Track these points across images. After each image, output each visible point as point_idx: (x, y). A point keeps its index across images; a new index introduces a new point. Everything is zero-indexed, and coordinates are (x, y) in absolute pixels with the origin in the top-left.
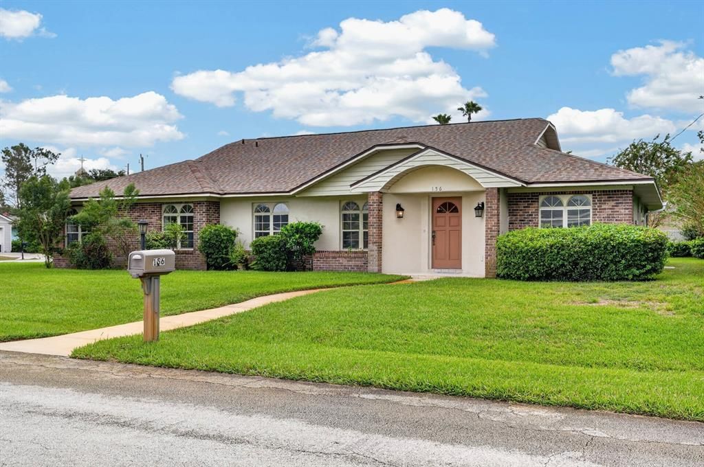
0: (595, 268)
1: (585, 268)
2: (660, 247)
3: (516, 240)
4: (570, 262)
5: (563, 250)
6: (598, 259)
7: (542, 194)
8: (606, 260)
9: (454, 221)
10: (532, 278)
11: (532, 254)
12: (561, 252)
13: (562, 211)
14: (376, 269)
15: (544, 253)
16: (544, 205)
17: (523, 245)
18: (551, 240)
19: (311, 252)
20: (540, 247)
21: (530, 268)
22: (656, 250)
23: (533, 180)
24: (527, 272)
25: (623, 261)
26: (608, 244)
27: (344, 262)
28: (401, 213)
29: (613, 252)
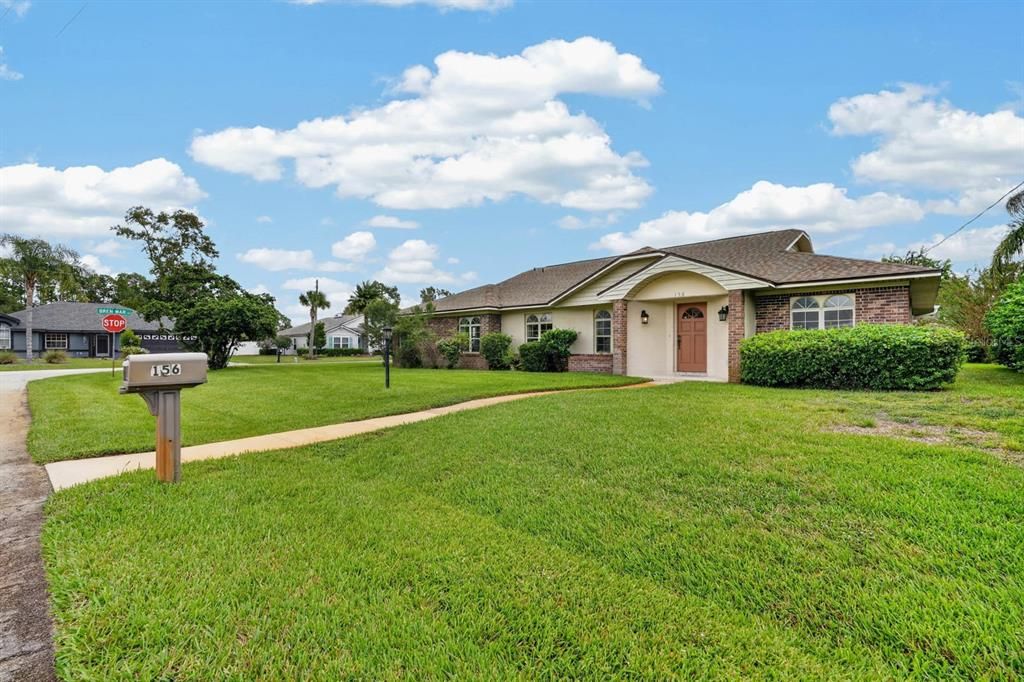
0: (862, 374)
1: (847, 375)
2: (954, 350)
3: (760, 343)
4: (828, 368)
5: (819, 354)
6: (866, 364)
7: (795, 295)
8: (876, 365)
9: (699, 326)
10: (781, 384)
11: (780, 358)
12: (817, 356)
13: (817, 313)
14: (620, 371)
15: (795, 357)
16: (796, 306)
17: (768, 348)
18: (804, 343)
19: (567, 355)
20: (790, 350)
21: (778, 373)
22: (948, 354)
23: (784, 280)
24: (775, 377)
25: (901, 367)
26: (879, 347)
27: (595, 364)
28: (645, 319)
29: (886, 356)
